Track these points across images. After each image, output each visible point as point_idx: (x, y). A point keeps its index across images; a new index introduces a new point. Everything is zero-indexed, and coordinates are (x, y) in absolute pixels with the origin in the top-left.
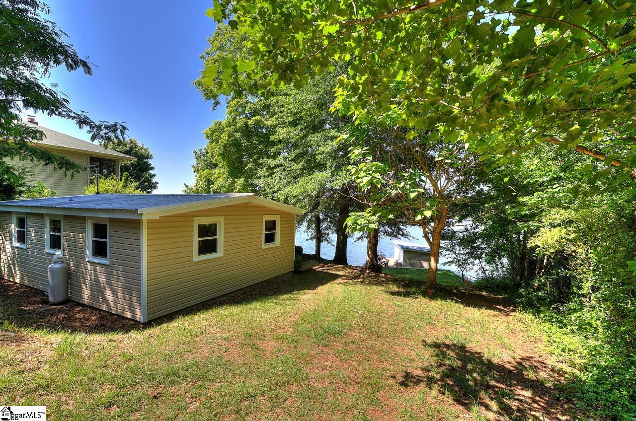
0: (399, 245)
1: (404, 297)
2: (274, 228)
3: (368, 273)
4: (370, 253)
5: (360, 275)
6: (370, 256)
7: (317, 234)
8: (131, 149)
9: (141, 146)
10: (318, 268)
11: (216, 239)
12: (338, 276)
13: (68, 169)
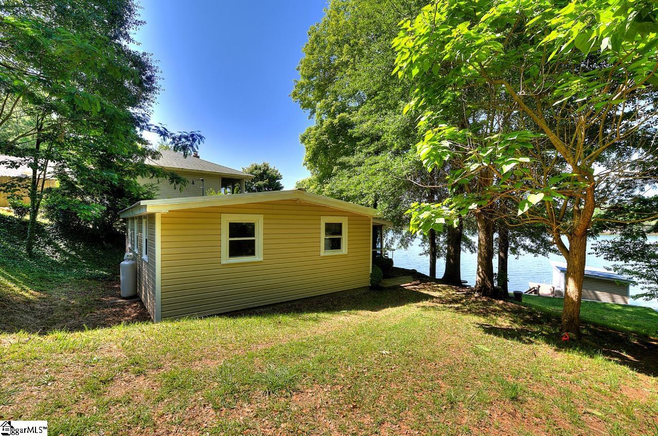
0: (558, 267)
1: (505, 337)
2: (340, 233)
3: (476, 298)
4: (480, 270)
5: (461, 299)
6: (481, 274)
7: (431, 249)
8: (265, 172)
9: (273, 168)
10: (408, 286)
11: (254, 241)
12: (427, 297)
13: (177, 183)
